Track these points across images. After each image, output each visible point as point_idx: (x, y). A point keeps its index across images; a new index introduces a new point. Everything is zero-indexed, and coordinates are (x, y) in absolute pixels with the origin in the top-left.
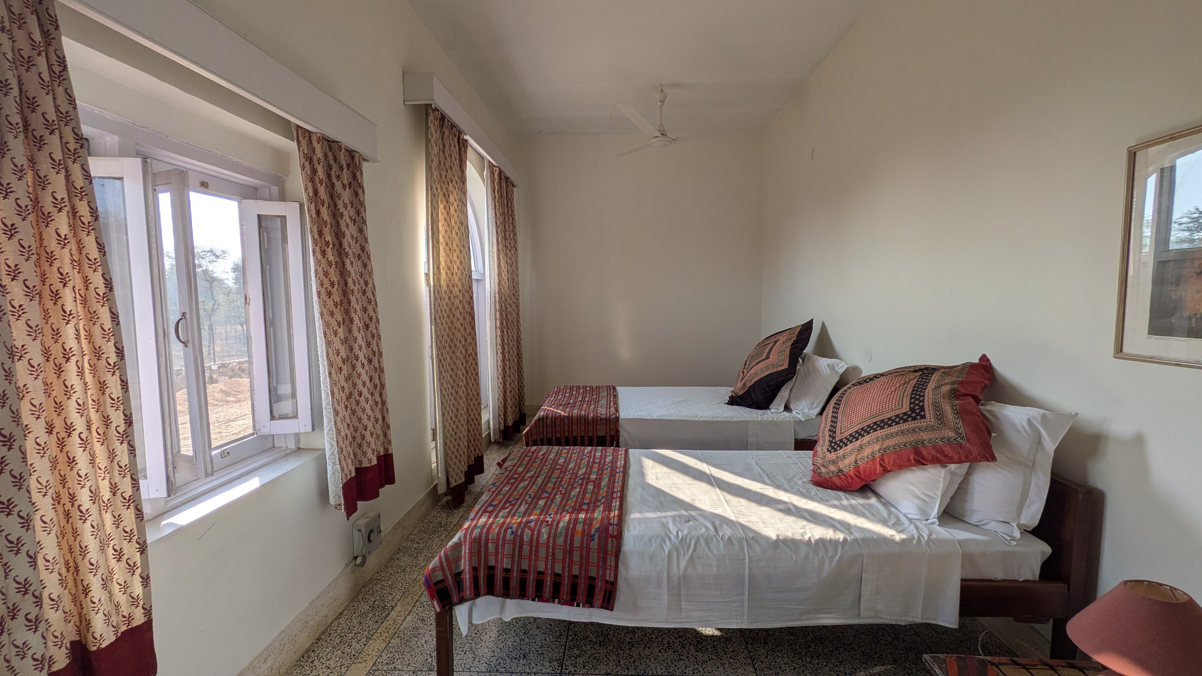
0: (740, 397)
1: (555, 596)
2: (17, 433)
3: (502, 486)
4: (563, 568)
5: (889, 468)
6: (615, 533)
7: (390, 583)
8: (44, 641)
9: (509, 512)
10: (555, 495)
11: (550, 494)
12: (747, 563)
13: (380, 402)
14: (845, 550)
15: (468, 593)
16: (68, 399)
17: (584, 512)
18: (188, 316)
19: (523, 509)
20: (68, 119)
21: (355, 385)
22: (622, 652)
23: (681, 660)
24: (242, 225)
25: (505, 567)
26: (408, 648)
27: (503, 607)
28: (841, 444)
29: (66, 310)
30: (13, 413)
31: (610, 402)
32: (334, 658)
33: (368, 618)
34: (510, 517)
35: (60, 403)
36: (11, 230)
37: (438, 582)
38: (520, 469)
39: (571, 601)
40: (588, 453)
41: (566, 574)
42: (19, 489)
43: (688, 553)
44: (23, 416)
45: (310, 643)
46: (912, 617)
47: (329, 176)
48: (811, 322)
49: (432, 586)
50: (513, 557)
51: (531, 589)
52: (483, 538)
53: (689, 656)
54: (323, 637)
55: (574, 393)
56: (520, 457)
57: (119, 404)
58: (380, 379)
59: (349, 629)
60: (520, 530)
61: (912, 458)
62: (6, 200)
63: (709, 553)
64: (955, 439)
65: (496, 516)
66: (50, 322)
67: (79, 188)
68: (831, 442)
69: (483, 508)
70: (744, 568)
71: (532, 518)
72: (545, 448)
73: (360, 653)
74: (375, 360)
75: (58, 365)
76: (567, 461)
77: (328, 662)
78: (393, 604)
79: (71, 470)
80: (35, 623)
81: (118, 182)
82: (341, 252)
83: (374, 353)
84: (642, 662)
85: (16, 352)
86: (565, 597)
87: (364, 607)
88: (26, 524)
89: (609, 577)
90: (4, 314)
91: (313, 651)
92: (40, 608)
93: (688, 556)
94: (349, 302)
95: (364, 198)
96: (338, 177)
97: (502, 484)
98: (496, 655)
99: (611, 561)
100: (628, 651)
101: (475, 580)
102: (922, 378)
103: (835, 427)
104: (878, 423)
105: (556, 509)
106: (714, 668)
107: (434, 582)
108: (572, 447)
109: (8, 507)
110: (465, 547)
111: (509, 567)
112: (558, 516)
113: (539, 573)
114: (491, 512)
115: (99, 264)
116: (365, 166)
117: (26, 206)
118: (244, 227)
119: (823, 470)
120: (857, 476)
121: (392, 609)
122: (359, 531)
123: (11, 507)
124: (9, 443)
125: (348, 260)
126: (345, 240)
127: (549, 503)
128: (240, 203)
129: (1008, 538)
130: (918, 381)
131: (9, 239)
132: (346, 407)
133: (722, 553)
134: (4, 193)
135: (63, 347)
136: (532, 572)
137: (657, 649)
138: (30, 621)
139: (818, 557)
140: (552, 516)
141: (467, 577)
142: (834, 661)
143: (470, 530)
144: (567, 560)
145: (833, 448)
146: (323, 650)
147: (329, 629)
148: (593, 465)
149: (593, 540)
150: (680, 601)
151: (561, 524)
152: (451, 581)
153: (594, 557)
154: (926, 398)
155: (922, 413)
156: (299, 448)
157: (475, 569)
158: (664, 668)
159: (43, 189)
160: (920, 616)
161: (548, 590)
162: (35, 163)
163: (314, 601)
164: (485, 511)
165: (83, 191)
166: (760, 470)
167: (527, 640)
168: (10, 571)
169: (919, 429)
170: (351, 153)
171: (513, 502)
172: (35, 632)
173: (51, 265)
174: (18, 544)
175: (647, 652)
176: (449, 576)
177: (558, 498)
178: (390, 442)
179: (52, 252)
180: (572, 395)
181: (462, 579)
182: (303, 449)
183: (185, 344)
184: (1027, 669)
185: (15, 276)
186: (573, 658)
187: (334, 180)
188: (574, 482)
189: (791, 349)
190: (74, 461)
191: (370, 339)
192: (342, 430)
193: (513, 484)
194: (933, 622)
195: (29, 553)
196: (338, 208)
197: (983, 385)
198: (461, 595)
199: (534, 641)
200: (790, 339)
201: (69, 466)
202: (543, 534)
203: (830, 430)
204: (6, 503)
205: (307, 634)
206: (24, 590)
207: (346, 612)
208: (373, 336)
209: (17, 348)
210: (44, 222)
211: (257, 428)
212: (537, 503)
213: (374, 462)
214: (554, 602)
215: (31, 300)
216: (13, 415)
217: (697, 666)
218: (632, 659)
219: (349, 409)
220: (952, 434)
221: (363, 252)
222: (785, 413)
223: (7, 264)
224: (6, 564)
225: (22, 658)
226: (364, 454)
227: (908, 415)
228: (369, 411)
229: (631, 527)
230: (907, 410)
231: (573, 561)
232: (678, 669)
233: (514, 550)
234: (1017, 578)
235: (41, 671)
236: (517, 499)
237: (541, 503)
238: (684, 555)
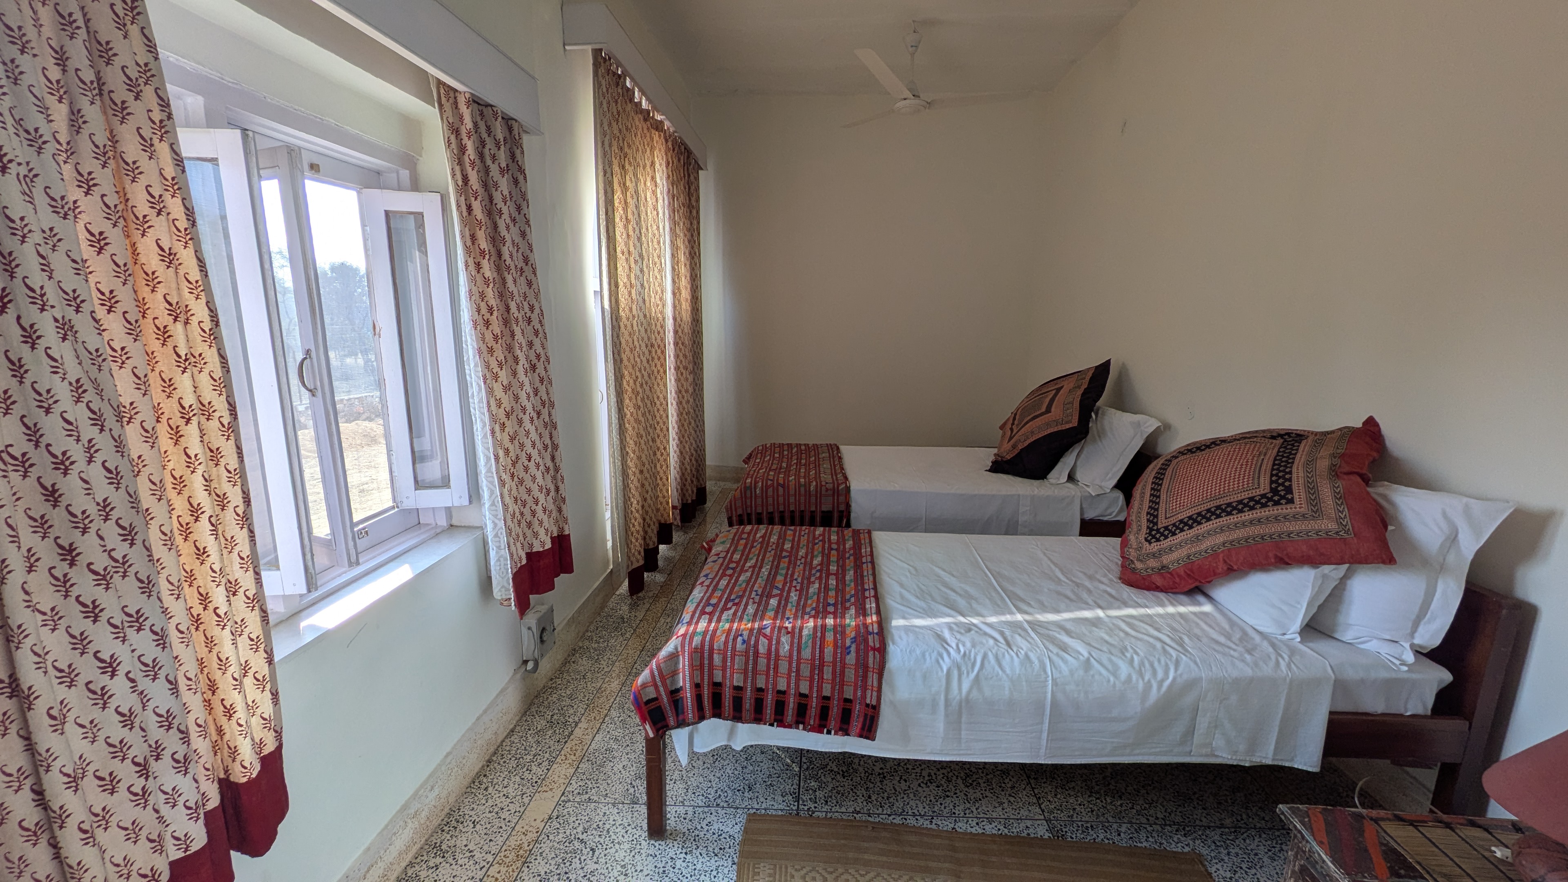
0: (1009, 462)
1: (800, 720)
2: (138, 522)
3: (717, 578)
4: (811, 688)
5: (1235, 567)
6: (877, 646)
7: (568, 693)
8: (197, 785)
9: (735, 614)
10: (789, 592)
11: (782, 590)
12: (1050, 687)
13: (552, 468)
14: (1179, 672)
15: (690, 716)
16: (193, 472)
17: (832, 616)
18: (314, 354)
19: (751, 609)
20: (148, 74)
21: (522, 446)
22: (872, 785)
23: (948, 796)
24: (363, 225)
25: (736, 684)
26: (602, 774)
27: (732, 733)
28: (1166, 533)
29: (180, 353)
30: (131, 496)
31: (835, 466)
32: (512, 785)
33: (547, 737)
34: (737, 620)
35: (181, 478)
36: (99, 240)
37: (649, 701)
38: (737, 557)
39: (820, 727)
40: (820, 535)
41: (815, 695)
42: (149, 596)
43: (973, 671)
44: (142, 500)
45: (480, 766)
46: (1260, 757)
47: (481, 156)
48: (1108, 362)
49: (643, 705)
50: (745, 672)
51: (769, 710)
52: (707, 647)
53: (958, 791)
54: (494, 758)
55: (786, 453)
56: (733, 539)
57: (236, 477)
58: (551, 438)
59: (525, 749)
60: (753, 638)
61: (1271, 555)
62: (89, 196)
63: (1000, 672)
64: (1337, 533)
65: (719, 620)
66: (157, 370)
67: (170, 179)
68: (1151, 530)
69: (700, 608)
70: (1046, 693)
71: (765, 623)
72: (763, 529)
73: (544, 779)
74: (545, 412)
75: (174, 427)
76: (796, 546)
77: (505, 790)
78: (577, 719)
79: (202, 564)
80: (184, 763)
81: (209, 165)
82: (500, 267)
83: (543, 404)
84: (899, 798)
85: (124, 412)
86: (812, 722)
87: (541, 723)
88: (161, 642)
89: (871, 699)
90: (104, 360)
91: (485, 776)
92: (188, 745)
93: (972, 676)
94: (513, 335)
95: (526, 188)
96: (494, 158)
97: (716, 575)
98: (714, 785)
99: (873, 679)
100: (879, 784)
101: (699, 698)
102: (1285, 447)
103: (1157, 510)
104: (1223, 507)
105: (794, 611)
106: (990, 808)
107: (645, 700)
108: (798, 528)
109: (137, 621)
110: (684, 658)
111: (741, 684)
112: (799, 622)
113: (779, 692)
114: (711, 614)
115: (202, 288)
116: (525, 138)
117: (116, 206)
118: (368, 228)
119: (1139, 565)
120: (1189, 575)
121: (576, 726)
122: (529, 628)
123: (141, 620)
124: (130, 538)
125: (510, 276)
126: (506, 248)
127: (783, 602)
128: (359, 193)
129: (1397, 662)
130: (1279, 451)
131: (99, 253)
132: (512, 476)
133: (1018, 672)
134: (86, 187)
135: (180, 404)
136: (770, 692)
137: (916, 783)
138: (177, 762)
139: (1143, 679)
140: (791, 620)
141: (688, 695)
142: (1141, 802)
143: (688, 637)
144: (816, 677)
145: (1154, 537)
146: (497, 775)
147: (500, 749)
148: (830, 553)
149: (849, 653)
150: (960, 730)
151: (805, 632)
152: (665, 700)
153: (850, 675)
154: (1294, 475)
155: (1289, 496)
156: (452, 526)
157: (697, 686)
158: (927, 807)
159: (133, 181)
160: (1270, 755)
161: (790, 712)
162: (117, 141)
163: (481, 715)
164: (703, 613)
165: (176, 184)
166: (1049, 563)
167: (751, 768)
168: (148, 700)
169: (1285, 517)
170: (508, 121)
171: (736, 601)
172: (185, 774)
173: (153, 291)
174: (154, 667)
175: (903, 785)
176: (663, 693)
177: (794, 596)
178: (566, 520)
179: (153, 273)
180: (783, 456)
181: (682, 698)
182: (457, 526)
183: (312, 392)
184: (1416, 827)
185: (111, 307)
186: (811, 792)
187: (489, 162)
188: (810, 575)
189: (1081, 401)
190: (204, 553)
191: (537, 384)
192: (510, 506)
193: (731, 576)
194: (1287, 764)
195: (169, 677)
196: (494, 202)
197: (1371, 459)
198: (681, 717)
199: (759, 769)
200: (1079, 387)
201: (198, 559)
202: (783, 644)
203: (1148, 513)
204: (135, 616)
205: (476, 755)
206: (167, 723)
207: (518, 728)
208: (542, 381)
209: (124, 407)
210: (138, 229)
211: (398, 499)
212: (767, 603)
213: (548, 545)
214: (797, 728)
215: (136, 340)
216: (131, 500)
217: (968, 805)
218: (886, 795)
219: (516, 478)
220: (1332, 526)
221: (527, 264)
222: (1069, 485)
223: (98, 290)
224: (142, 693)
225: (173, 807)
226: (536, 535)
227: (1267, 498)
228: (539, 479)
229: (896, 638)
230: (1266, 491)
231: (823, 678)
232: (945, 808)
233: (747, 663)
234: (1402, 711)
235: (196, 821)
236: (742, 597)
237: (773, 602)
238: (968, 673)
